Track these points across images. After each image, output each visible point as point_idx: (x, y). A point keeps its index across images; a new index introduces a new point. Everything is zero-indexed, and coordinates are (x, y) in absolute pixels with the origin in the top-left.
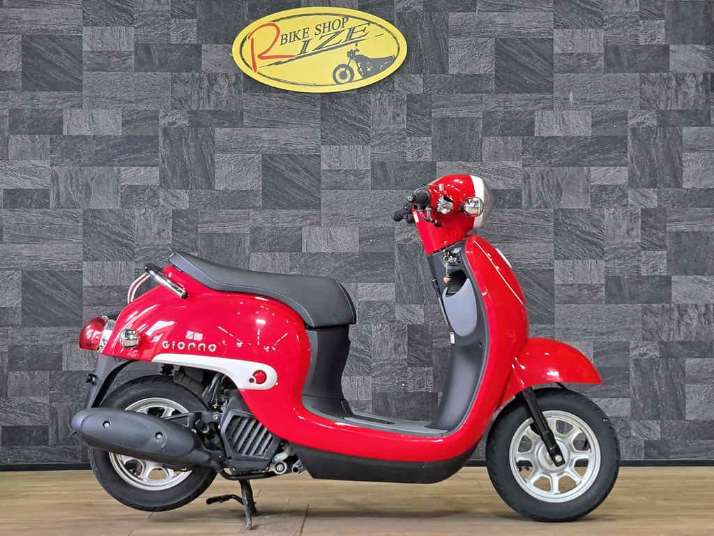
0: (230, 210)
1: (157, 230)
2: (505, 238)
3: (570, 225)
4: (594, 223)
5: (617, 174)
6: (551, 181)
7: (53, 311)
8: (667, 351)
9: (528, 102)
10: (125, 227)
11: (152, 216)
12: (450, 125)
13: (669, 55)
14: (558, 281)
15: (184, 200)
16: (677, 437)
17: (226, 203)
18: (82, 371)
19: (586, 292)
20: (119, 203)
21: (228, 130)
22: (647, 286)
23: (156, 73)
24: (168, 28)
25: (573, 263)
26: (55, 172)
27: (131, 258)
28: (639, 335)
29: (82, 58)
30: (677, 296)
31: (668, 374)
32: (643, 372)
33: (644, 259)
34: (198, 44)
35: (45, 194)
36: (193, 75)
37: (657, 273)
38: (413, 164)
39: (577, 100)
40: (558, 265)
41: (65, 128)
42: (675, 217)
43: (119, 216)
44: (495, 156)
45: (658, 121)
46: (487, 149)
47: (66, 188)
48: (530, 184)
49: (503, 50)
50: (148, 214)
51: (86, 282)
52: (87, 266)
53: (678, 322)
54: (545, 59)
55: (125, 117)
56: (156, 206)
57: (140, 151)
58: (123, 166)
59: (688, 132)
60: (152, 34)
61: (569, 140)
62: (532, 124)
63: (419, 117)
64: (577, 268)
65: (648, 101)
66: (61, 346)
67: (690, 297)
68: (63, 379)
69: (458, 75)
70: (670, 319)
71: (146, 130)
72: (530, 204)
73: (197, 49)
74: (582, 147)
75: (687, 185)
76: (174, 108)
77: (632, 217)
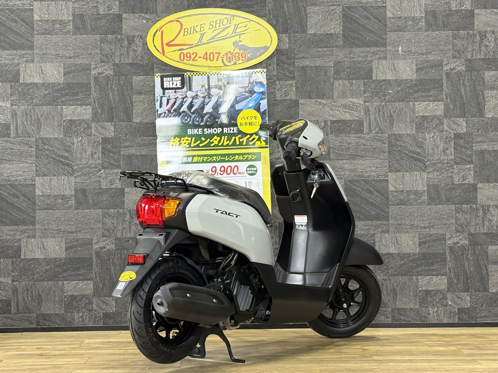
0: (144, 138)
1: (90, 153)
2: (351, 156)
3: (400, 146)
4: (419, 144)
5: (436, 107)
6: (385, 113)
7: (14, 214)
8: (474, 240)
9: (367, 54)
10: (67, 151)
11: (86, 142)
12: (309, 72)
13: (474, 17)
14: (391, 188)
15: (110, 130)
16: (482, 305)
17: (141, 133)
18: (35, 259)
19: (413, 196)
20: (62, 133)
21: (143, 77)
22: (458, 192)
23: (89, 36)
24: (97, 2)
25: (403, 175)
26: (14, 111)
27: (71, 174)
28: (453, 228)
29: (33, 25)
30: (481, 199)
31: (476, 258)
32: (456, 256)
33: (456, 171)
34: (119, 14)
35: (7, 127)
36: (116, 37)
37: (466, 182)
38: (282, 101)
39: (405, 52)
40: (391, 176)
41: (21, 77)
42: (479, 139)
43: (62, 143)
44: (343, 95)
45: (466, 67)
46: (337, 89)
47: (23, 123)
48: (369, 116)
49: (347, 16)
50: (83, 141)
51: (38, 192)
52: (38, 181)
53: (483, 218)
54: (380, 21)
55: (66, 69)
56: (89, 135)
57: (77, 94)
58: (65, 106)
59: (489, 75)
60: (86, 7)
61: (399, 82)
62: (371, 71)
63: (286, 66)
64: (405, 178)
65: (458, 52)
66: (20, 240)
67: (491, 200)
68: (21, 264)
69: (315, 35)
70: (477, 216)
71: (82, 79)
72: (370, 131)
73: (119, 18)
74: (408, 87)
75: (489, 115)
76: (102, 61)
77: (447, 140)
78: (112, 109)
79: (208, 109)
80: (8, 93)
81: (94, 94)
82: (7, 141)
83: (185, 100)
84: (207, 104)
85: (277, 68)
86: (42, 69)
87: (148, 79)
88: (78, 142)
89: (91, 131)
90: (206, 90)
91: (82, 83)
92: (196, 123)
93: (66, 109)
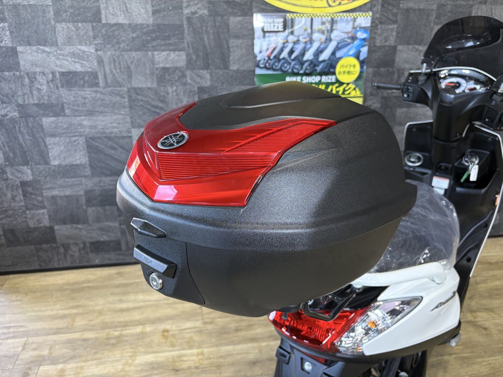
78: (207, 55)
79: (309, 56)
80: (90, 36)
81: (188, 38)
82: (96, 92)
83: (286, 45)
84: (308, 50)
85: (381, 11)
86: (126, 7)
87: (246, 21)
88: (173, 92)
89: (186, 80)
90: (308, 34)
91: (174, 25)
92: (296, 71)
93: (158, 55)
